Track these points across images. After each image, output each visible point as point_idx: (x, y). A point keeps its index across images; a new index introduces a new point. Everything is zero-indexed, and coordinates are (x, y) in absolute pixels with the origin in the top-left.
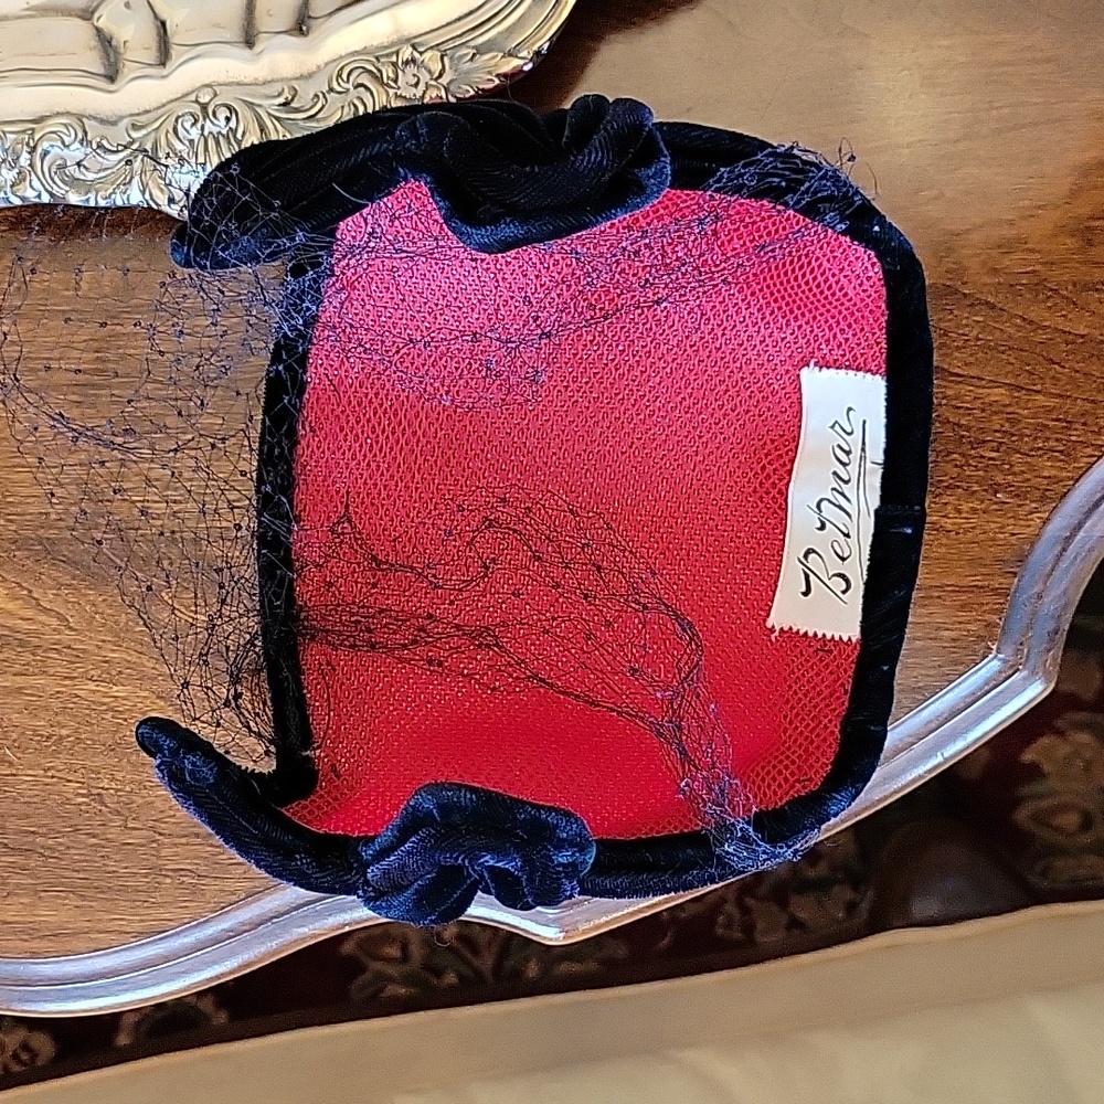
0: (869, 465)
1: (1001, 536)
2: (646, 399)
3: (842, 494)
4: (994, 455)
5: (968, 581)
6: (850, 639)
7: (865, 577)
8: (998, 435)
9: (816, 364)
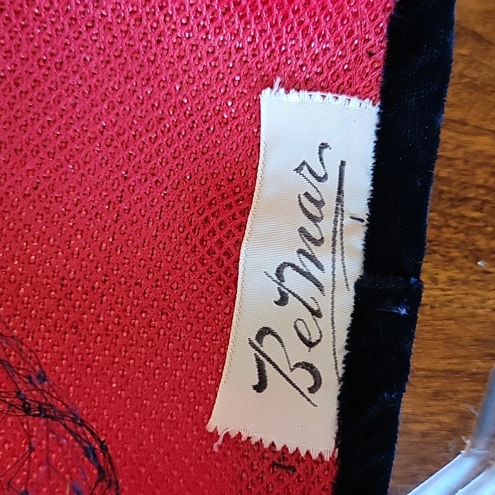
0: (347, 221)
1: (481, 311)
2: (57, 125)
3: (312, 258)
4: (476, 215)
5: (442, 365)
6: (321, 455)
7: (341, 372)
8: (482, 191)
9: (282, 84)
